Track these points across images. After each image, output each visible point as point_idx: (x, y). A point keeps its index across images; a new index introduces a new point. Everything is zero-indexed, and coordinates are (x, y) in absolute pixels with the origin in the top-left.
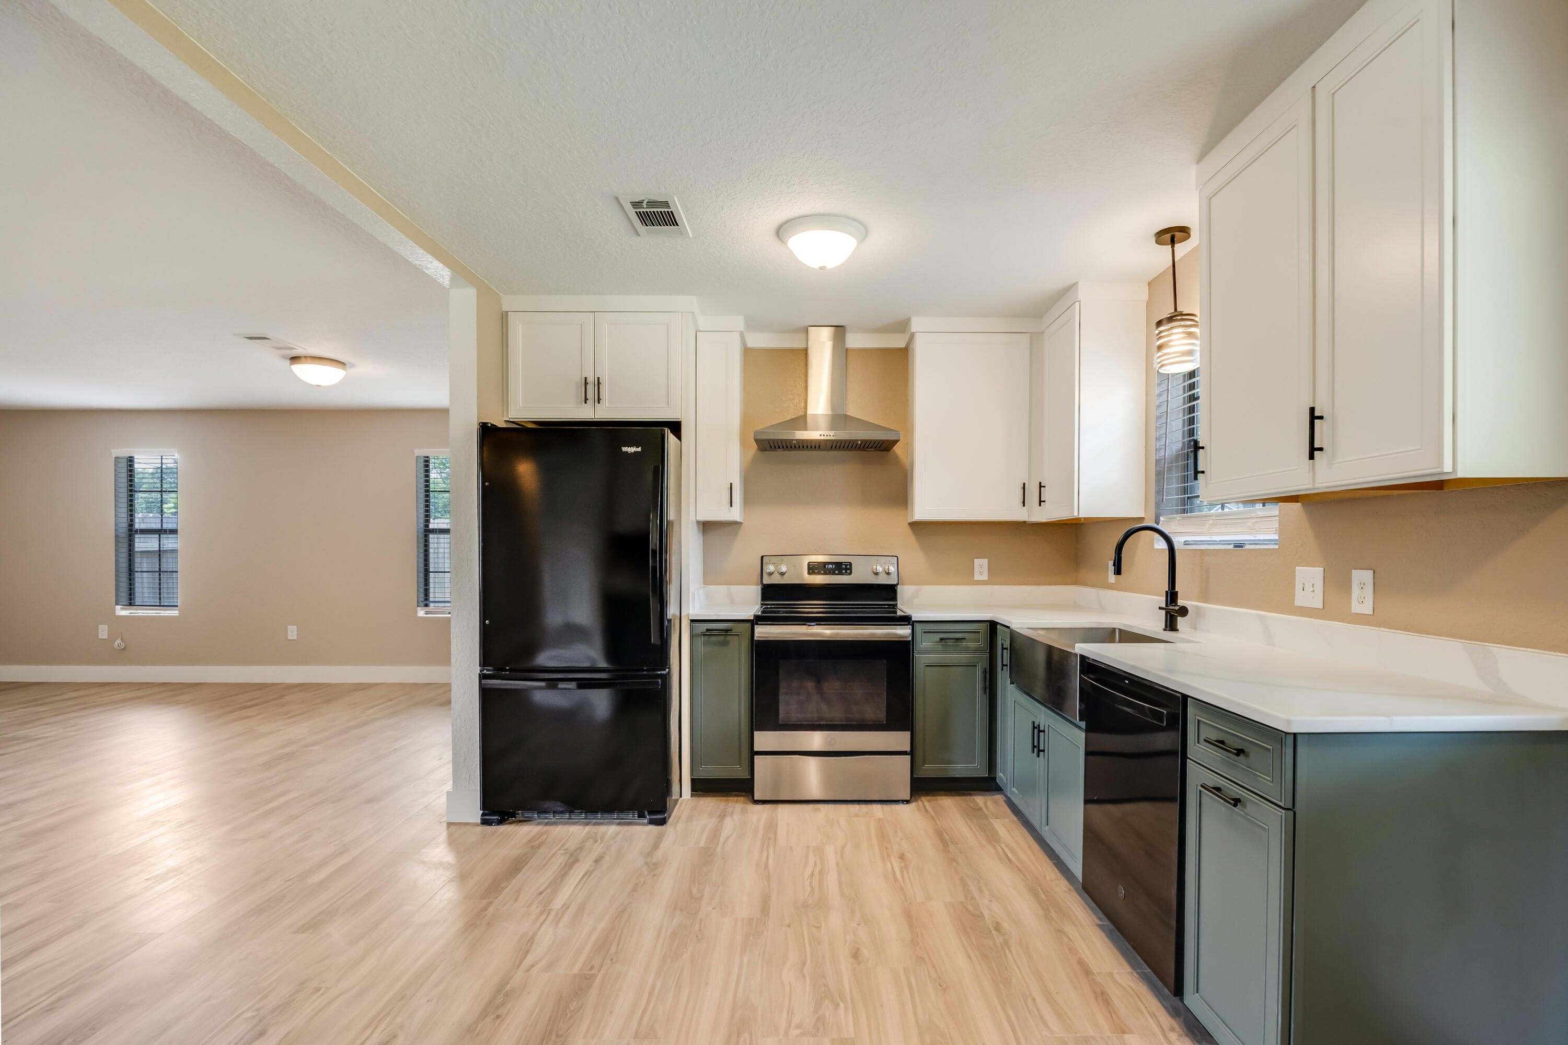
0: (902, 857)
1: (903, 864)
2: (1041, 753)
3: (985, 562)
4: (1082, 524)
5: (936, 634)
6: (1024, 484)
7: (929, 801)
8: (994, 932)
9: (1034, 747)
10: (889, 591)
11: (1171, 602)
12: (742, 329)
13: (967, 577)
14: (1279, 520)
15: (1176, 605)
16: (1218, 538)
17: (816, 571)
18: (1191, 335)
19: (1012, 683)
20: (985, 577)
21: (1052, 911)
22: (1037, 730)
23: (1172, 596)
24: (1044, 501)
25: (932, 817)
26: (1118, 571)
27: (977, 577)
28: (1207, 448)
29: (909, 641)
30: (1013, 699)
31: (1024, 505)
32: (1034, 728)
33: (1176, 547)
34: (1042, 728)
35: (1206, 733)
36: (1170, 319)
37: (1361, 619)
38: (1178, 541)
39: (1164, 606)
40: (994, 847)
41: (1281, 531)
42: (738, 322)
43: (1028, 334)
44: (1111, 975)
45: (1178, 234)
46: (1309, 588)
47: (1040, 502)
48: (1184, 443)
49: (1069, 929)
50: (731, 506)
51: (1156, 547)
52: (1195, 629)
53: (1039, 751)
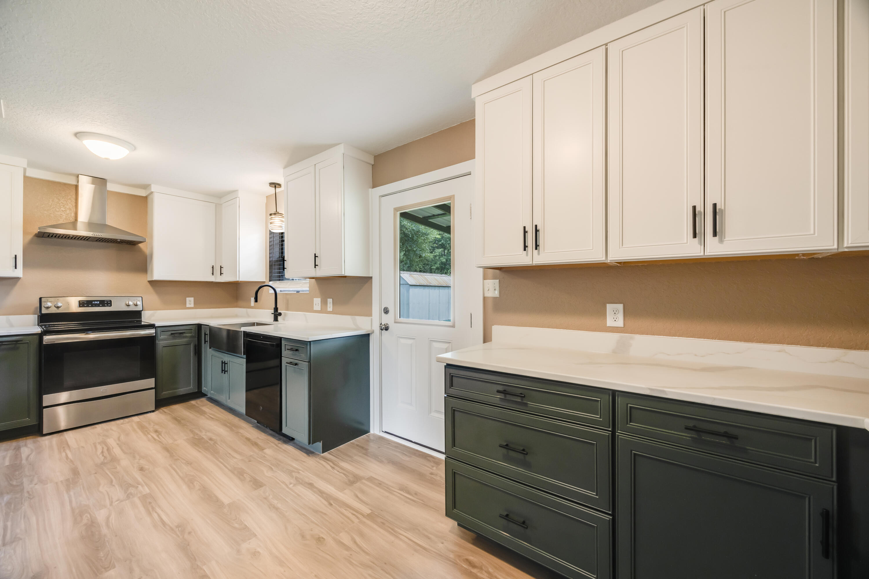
0: (156, 431)
1: (158, 434)
2: (226, 372)
3: (192, 299)
4: (239, 283)
5: (169, 332)
6: (213, 266)
7: (166, 408)
8: (209, 441)
9: (222, 370)
10: (138, 314)
11: (276, 311)
12: (26, 166)
13: (183, 305)
14: (309, 284)
15: (278, 312)
16: (291, 289)
17: (86, 305)
18: (282, 221)
19: (210, 348)
20: (192, 305)
21: (233, 428)
22: (224, 363)
23: (276, 309)
24: (223, 274)
25: (169, 414)
26: (256, 300)
27: (188, 306)
28: (287, 261)
29: (154, 336)
30: (211, 355)
31: (213, 275)
32: (222, 363)
33: (277, 292)
34: (226, 362)
35: (287, 347)
36: (275, 214)
37: (330, 313)
38: (278, 290)
39: (273, 313)
40: (204, 416)
41: (310, 287)
42: (23, 162)
43: (215, 204)
44: (258, 438)
45: (277, 186)
46: (317, 305)
47: (221, 274)
48: (280, 256)
49: (241, 431)
50: (16, 268)
51: (270, 292)
52: (284, 320)
53: (225, 371)
